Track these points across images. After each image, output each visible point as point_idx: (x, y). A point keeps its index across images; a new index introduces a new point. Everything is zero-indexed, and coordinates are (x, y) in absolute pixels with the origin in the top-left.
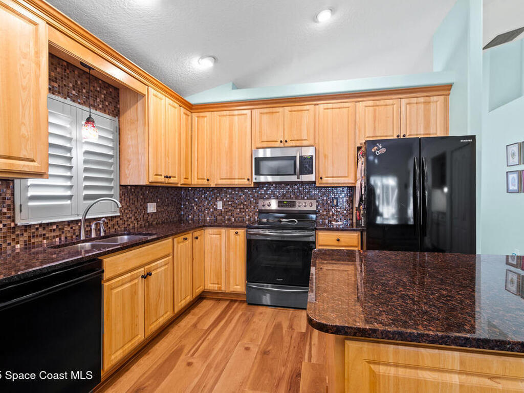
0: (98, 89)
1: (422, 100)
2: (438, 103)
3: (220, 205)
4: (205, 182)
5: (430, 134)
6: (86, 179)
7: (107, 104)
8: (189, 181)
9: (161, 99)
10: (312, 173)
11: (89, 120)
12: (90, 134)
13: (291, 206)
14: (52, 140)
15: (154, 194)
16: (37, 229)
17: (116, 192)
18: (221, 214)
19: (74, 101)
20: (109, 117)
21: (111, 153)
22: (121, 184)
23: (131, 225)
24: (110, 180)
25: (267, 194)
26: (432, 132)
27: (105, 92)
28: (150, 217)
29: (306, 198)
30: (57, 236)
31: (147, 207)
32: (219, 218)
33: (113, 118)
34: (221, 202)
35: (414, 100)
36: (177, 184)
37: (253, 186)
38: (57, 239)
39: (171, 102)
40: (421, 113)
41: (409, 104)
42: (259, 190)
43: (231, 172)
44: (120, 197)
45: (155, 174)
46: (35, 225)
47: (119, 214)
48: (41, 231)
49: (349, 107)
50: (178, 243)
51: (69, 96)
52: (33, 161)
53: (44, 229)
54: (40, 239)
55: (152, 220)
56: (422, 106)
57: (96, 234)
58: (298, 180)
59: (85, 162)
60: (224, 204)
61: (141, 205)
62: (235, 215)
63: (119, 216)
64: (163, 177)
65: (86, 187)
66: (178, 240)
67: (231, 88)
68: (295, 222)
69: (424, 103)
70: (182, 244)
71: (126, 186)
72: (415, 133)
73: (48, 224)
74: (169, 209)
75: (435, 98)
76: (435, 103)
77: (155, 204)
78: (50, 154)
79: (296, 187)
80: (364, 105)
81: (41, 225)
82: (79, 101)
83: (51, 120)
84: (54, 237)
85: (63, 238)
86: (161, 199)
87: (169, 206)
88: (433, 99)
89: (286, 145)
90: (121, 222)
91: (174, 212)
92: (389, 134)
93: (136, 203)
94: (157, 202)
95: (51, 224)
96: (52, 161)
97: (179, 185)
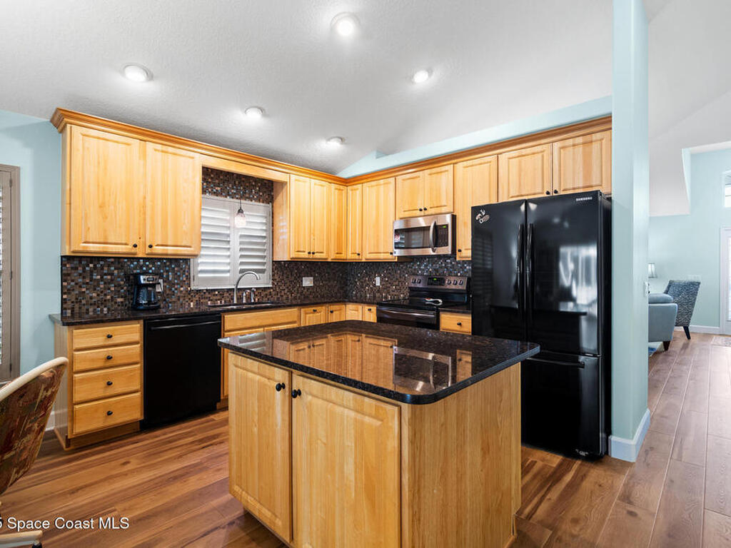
0: (254, 183)
1: (580, 140)
2: (604, 141)
3: (378, 281)
4: (357, 257)
5: (592, 187)
6: (242, 256)
7: (261, 194)
8: (343, 256)
9: (304, 182)
10: (447, 245)
11: (240, 211)
12: (240, 222)
13: (440, 285)
14: (203, 230)
15: (311, 269)
16: (205, 293)
17: (268, 267)
18: (379, 291)
19: (233, 198)
20: (262, 204)
21: (264, 235)
22: (274, 260)
23: (285, 297)
24: (264, 257)
25: (420, 269)
26: (594, 184)
27: (259, 184)
28: (306, 290)
29: (459, 274)
30: (219, 300)
31: (302, 281)
32: (377, 295)
33: (268, 205)
34: (379, 278)
35: (570, 142)
36: (327, 259)
37: (396, 260)
38: (219, 302)
39: (317, 182)
40: (580, 158)
41: (563, 148)
42: (413, 265)
43: (378, 246)
44: (273, 271)
45: (297, 250)
46: (203, 290)
47: (271, 286)
48: (207, 295)
49: (490, 162)
50: (306, 313)
51: (229, 195)
52: (190, 247)
53: (209, 293)
54: (207, 300)
55: (308, 293)
56: (580, 149)
57: (247, 300)
58: (434, 254)
59: (241, 243)
60: (381, 281)
61: (295, 279)
62: (391, 293)
63: (272, 288)
64: (306, 253)
65: (242, 263)
66: (305, 311)
67: (375, 157)
68: (439, 303)
69: (584, 143)
70: (311, 315)
71: (279, 262)
72: (571, 187)
73: (212, 290)
74: (329, 284)
75: (598, 136)
76: (599, 142)
77: (312, 278)
78: (203, 239)
79: (449, 261)
80: (507, 157)
81: (207, 290)
82: (237, 196)
83: (203, 214)
84: (216, 300)
85: (223, 302)
86: (320, 274)
87: (330, 282)
88: (595, 137)
89: (426, 213)
90: (273, 293)
91: (337, 287)
92: (537, 191)
93: (290, 276)
94: (314, 277)
95: (215, 290)
96: (203, 244)
97: (329, 260)
